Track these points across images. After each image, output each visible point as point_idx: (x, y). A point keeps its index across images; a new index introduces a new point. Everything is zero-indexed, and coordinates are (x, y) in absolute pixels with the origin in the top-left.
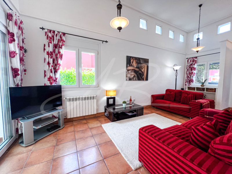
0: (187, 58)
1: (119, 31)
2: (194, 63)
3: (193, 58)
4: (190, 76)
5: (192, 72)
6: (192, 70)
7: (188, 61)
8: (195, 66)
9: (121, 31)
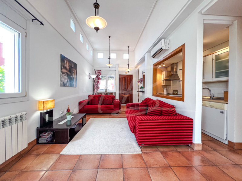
0: (95, 70)
1: (96, 31)
2: (99, 74)
3: (98, 70)
4: (97, 84)
5: (99, 81)
6: (98, 80)
7: (95, 72)
8: (100, 77)
9: (98, 31)
